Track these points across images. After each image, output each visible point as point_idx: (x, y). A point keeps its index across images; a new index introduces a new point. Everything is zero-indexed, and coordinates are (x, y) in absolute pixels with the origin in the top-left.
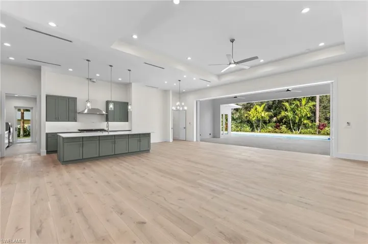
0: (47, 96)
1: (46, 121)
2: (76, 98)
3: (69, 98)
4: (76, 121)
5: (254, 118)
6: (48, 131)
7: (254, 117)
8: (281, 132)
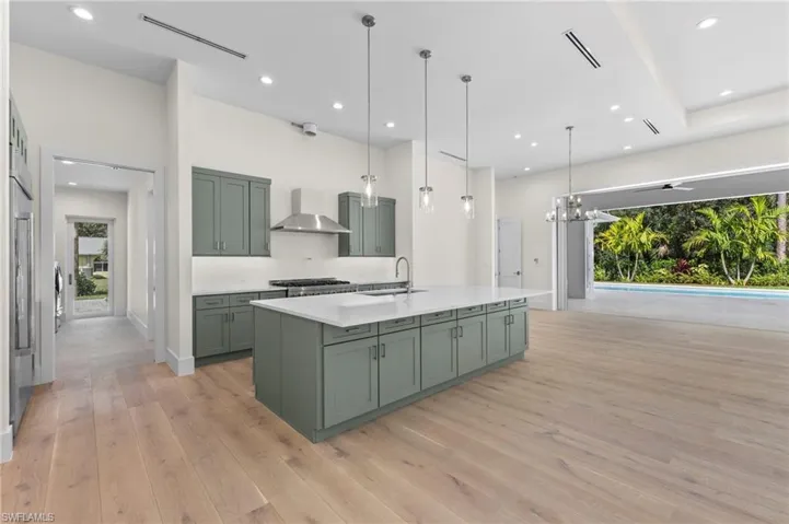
0: (197, 172)
1: (194, 255)
2: (268, 182)
3: (250, 180)
4: (269, 255)
5: (620, 248)
6: (198, 290)
7: (617, 245)
8: (695, 282)
